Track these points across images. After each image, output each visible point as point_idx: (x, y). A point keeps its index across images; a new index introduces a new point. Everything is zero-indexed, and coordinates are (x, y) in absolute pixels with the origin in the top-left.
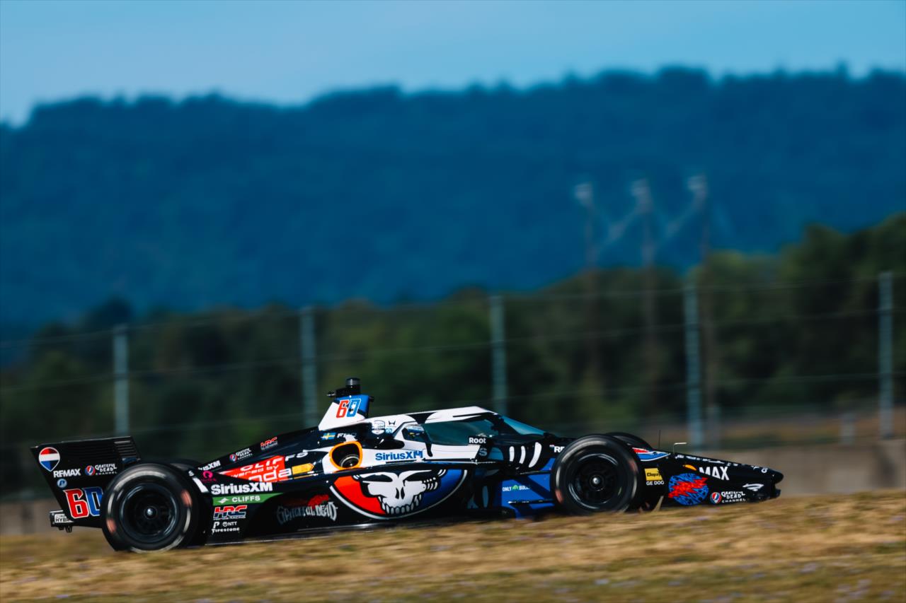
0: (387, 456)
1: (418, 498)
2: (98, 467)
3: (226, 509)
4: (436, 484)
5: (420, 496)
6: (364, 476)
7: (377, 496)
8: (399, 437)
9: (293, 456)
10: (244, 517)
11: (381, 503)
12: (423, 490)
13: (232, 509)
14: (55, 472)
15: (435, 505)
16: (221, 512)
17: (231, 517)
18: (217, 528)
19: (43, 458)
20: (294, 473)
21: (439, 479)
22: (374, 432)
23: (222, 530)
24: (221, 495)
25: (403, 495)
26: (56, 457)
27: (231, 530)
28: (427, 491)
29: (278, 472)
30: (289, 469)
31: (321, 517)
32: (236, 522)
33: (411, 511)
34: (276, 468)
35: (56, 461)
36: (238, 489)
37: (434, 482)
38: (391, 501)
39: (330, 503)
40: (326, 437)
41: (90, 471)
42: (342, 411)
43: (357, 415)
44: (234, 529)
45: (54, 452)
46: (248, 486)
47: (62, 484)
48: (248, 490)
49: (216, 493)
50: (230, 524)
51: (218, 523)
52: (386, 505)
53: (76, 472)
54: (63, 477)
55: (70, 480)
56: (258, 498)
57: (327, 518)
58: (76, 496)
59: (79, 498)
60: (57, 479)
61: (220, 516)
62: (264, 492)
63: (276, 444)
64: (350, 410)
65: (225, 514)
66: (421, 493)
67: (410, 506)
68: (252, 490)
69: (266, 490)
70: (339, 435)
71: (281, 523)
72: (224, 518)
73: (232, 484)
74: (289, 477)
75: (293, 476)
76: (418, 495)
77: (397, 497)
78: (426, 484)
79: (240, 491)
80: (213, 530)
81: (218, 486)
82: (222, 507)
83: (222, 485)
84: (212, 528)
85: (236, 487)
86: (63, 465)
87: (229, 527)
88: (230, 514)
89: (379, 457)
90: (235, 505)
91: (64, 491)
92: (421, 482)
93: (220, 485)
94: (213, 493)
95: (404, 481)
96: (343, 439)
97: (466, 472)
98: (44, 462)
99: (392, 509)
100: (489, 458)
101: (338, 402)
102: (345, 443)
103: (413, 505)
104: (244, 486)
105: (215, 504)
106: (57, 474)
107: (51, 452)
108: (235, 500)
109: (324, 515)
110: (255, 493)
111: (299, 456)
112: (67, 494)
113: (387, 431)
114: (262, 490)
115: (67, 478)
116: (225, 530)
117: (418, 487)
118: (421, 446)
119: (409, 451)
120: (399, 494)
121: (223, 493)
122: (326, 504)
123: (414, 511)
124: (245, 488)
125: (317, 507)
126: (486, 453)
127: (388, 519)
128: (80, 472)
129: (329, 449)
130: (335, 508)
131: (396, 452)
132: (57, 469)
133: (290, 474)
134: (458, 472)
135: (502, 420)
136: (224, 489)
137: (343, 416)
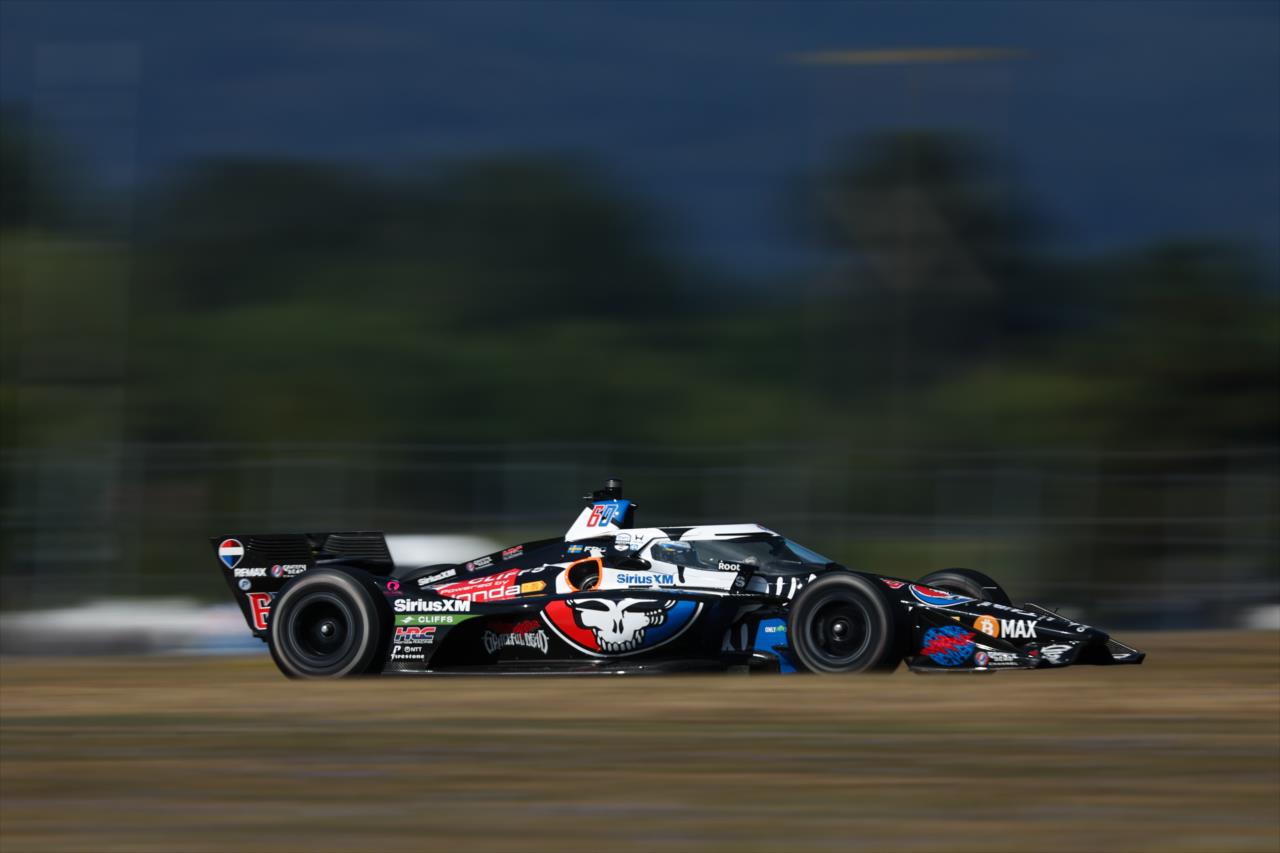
0: (631, 578)
1: (640, 634)
2: (286, 568)
3: (410, 631)
4: (662, 617)
5: (643, 632)
6: (578, 601)
7: (591, 628)
8: (646, 556)
9: (528, 571)
10: (430, 641)
11: (596, 636)
12: (646, 624)
13: (418, 631)
14: (236, 570)
15: (663, 643)
16: (404, 634)
17: (415, 641)
18: (398, 653)
19: (225, 551)
20: (523, 591)
21: (665, 611)
22: (617, 547)
23: (403, 657)
24: (405, 613)
25: (621, 630)
26: (239, 551)
27: (414, 657)
28: (651, 625)
29: (505, 589)
30: (518, 587)
31: (531, 647)
32: (420, 648)
33: (633, 649)
34: (505, 583)
35: (239, 557)
36: (427, 606)
37: (659, 615)
38: (607, 636)
39: (541, 632)
40: (573, 549)
41: (277, 572)
42: (594, 518)
43: (610, 524)
44: (418, 656)
45: (237, 545)
46: (440, 603)
47: (245, 586)
48: (440, 608)
49: (400, 610)
50: (413, 649)
51: (399, 648)
52: (601, 639)
53: (260, 572)
54: (244, 577)
55: (253, 580)
56: (450, 620)
57: (538, 650)
58: (262, 602)
59: (266, 604)
60: (239, 578)
61: (402, 639)
62: (459, 613)
63: (521, 554)
64: (603, 518)
65: (408, 637)
66: (644, 628)
67: (631, 643)
68: (445, 609)
69: (462, 610)
70: (587, 548)
71: (490, 651)
72: (407, 642)
73: (420, 600)
74: (517, 595)
75: (521, 594)
76: (640, 631)
77: (615, 630)
78: (650, 617)
79: (430, 609)
80: (393, 656)
81: (403, 601)
82: (405, 627)
83: (408, 600)
84: (392, 652)
85: (425, 603)
86: (247, 562)
87: (412, 653)
88: (414, 637)
89: (621, 579)
90: (421, 627)
91: (248, 594)
92: (643, 614)
93: (405, 599)
94: (396, 609)
95: (623, 612)
96: (588, 554)
97: (701, 605)
98: (225, 557)
99: (609, 645)
100: (748, 589)
101: (592, 507)
102: (589, 559)
103: (634, 642)
104: (436, 603)
105: (397, 623)
106: (239, 572)
107: (234, 545)
108: (422, 620)
109: (534, 646)
110: (448, 612)
111: (535, 571)
112: (251, 598)
113: (632, 548)
114: (457, 609)
115: (251, 579)
116: (407, 656)
117: (640, 620)
118: (671, 569)
119: (657, 575)
120: (618, 627)
121: (408, 610)
122: (536, 632)
123: (636, 649)
124: (436, 606)
125: (526, 635)
126: (743, 584)
127: (605, 656)
128: (266, 572)
129: (567, 566)
130: (546, 638)
131: (642, 574)
132: (239, 566)
133: (518, 592)
134: (690, 604)
135: (784, 543)
136: (410, 606)
137: (594, 525)
